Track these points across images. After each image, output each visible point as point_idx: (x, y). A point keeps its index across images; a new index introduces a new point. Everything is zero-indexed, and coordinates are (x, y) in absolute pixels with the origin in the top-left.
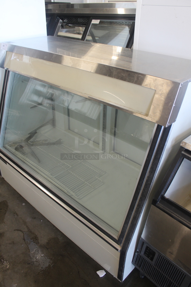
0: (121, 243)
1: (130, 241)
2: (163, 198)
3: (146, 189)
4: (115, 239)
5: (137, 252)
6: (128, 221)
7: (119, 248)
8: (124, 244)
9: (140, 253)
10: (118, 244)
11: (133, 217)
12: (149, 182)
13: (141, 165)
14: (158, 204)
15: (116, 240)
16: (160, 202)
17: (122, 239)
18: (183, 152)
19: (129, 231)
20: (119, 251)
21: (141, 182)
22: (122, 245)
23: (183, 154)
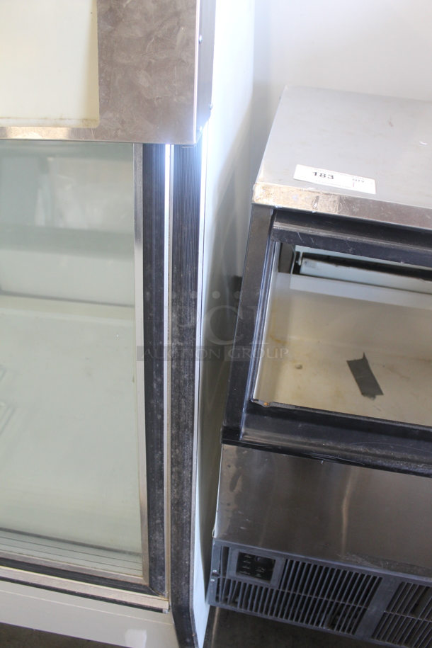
0: (163, 589)
1: (191, 571)
2: (255, 409)
3: (183, 400)
4: (140, 585)
5: (214, 574)
6: (158, 521)
7: (163, 603)
8: (172, 588)
9: (225, 574)
10: (157, 594)
11: (172, 504)
12: (186, 376)
13: (133, 306)
14: (245, 434)
15: (144, 586)
16: (247, 425)
17: (160, 578)
18: (277, 225)
19: (173, 547)
20: (167, 611)
21: (155, 385)
22: (167, 591)
23: (281, 232)
